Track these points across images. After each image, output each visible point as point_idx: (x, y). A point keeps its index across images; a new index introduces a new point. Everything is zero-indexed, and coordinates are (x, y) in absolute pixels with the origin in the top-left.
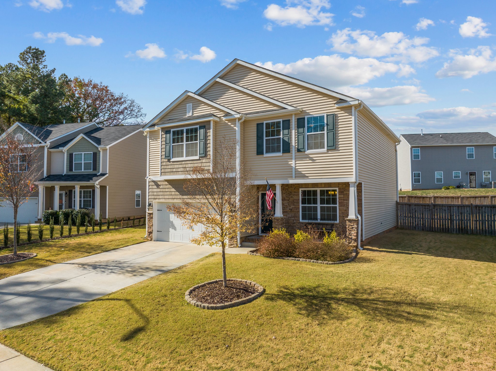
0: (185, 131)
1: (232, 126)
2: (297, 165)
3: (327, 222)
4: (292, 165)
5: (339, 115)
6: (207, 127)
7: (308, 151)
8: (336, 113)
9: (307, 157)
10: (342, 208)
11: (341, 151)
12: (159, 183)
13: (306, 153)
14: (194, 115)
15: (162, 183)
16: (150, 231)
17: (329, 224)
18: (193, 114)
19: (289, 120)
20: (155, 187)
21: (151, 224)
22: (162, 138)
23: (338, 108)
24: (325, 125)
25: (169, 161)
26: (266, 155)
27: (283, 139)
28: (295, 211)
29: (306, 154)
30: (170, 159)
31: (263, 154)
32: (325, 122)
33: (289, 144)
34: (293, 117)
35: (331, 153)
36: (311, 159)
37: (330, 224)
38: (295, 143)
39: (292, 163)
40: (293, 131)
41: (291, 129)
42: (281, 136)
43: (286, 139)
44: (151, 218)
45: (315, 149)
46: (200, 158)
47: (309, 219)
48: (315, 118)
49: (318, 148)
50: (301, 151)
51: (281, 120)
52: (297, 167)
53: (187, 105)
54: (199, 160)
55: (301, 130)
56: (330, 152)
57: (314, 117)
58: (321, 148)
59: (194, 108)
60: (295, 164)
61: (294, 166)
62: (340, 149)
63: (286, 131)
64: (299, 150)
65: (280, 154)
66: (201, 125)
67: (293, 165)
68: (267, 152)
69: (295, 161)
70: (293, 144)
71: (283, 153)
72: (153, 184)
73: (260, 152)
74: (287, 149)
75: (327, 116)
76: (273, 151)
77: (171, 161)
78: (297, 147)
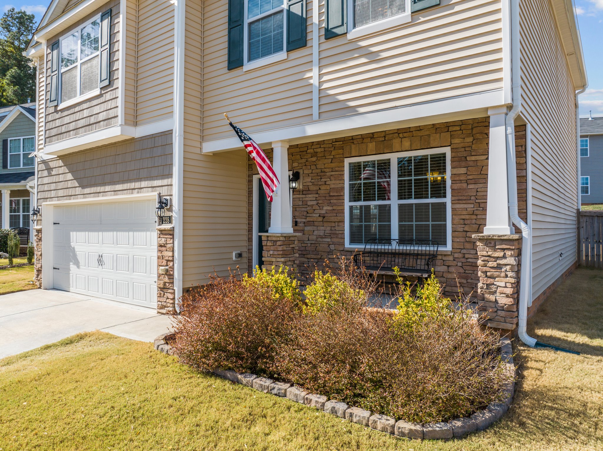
2: (324, 79)
3: (416, 248)
4: (311, 81)
10: (462, 206)
17: (422, 255)
26: (247, 66)
28: (332, 219)
31: (241, 66)
37: (426, 255)
39: (312, 75)
47: (367, 242)
52: (325, 86)
60: (320, 76)
61: (317, 84)
65: (282, 55)
67: (315, 81)
68: (251, 59)
71: (288, 50)
73: (234, 61)
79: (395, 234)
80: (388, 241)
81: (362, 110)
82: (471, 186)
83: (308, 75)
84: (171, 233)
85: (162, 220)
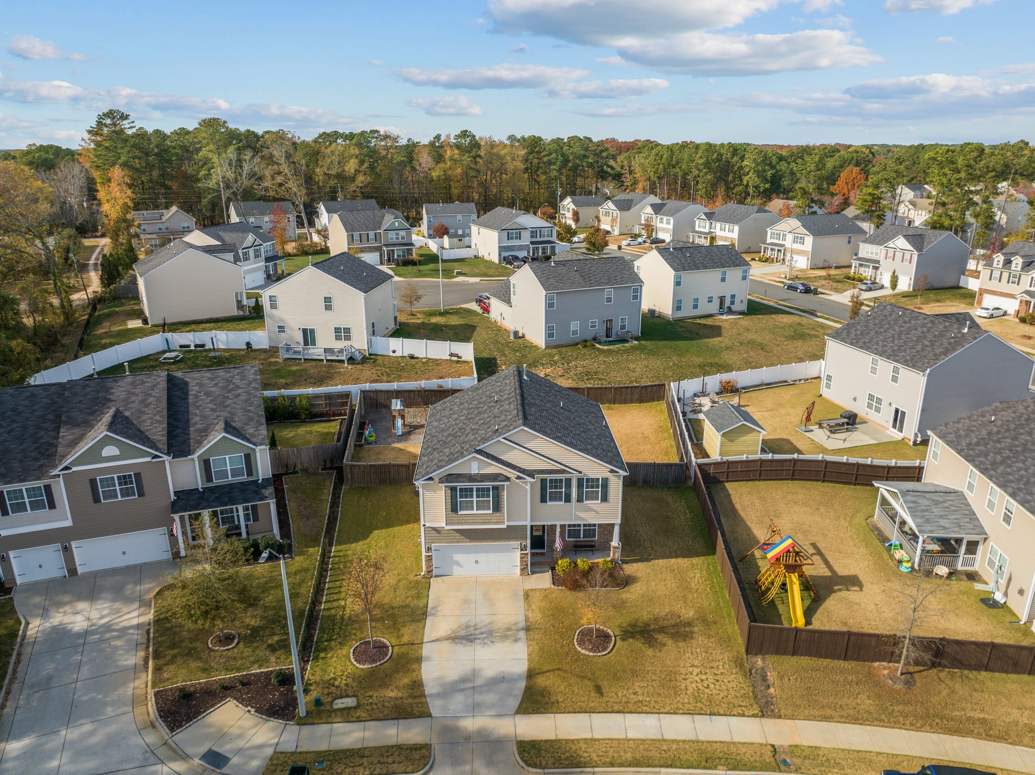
0: (475, 490)
1: (524, 485)
2: (576, 511)
3: (588, 539)
4: (572, 511)
5: (611, 479)
6: (500, 488)
7: (585, 502)
8: (609, 478)
9: (585, 505)
11: (611, 503)
12: (439, 529)
14: (481, 472)
15: (442, 529)
16: (429, 570)
18: (478, 472)
19: (571, 481)
20: (434, 532)
22: (445, 494)
24: (600, 484)
25: (456, 513)
26: (549, 503)
27: (565, 491)
32: (600, 482)
33: (570, 495)
34: (574, 478)
35: (604, 504)
36: (588, 507)
38: (575, 495)
39: (573, 509)
40: (574, 487)
41: (572, 485)
42: (563, 489)
43: (568, 492)
44: (430, 559)
47: (573, 538)
48: (593, 480)
49: (592, 500)
50: (580, 502)
51: (563, 478)
52: (576, 513)
53: (472, 463)
54: (493, 513)
55: (580, 487)
56: (602, 503)
57: (591, 478)
58: (595, 500)
59: (480, 467)
61: (574, 512)
62: (609, 501)
63: (568, 486)
64: (578, 501)
65: (563, 503)
66: (494, 486)
69: (575, 509)
70: (574, 497)
71: (565, 502)
72: (430, 529)
73: (543, 500)
74: (568, 499)
75: (602, 478)
76: (555, 500)
77: (459, 513)
78: (577, 498)
79: (582, 536)
81: (588, 520)
84: (527, 554)
85: (522, 550)
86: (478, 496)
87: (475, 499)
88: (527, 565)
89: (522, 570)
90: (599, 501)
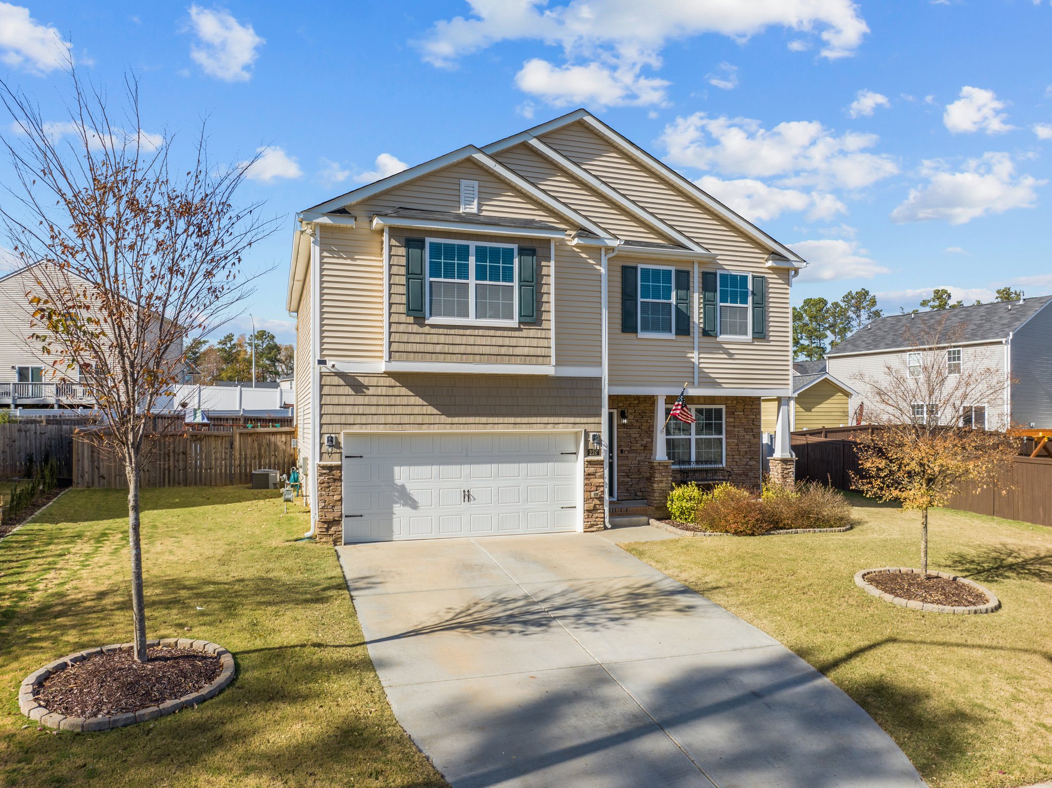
0: (472, 250)
1: (591, 261)
2: (701, 360)
3: (707, 466)
4: (693, 360)
5: (770, 281)
6: (539, 252)
7: (721, 337)
8: (766, 276)
9: (719, 348)
10: (731, 441)
11: (772, 343)
12: (365, 381)
13: (718, 339)
14: (484, 213)
15: (374, 381)
16: (330, 517)
18: (480, 210)
19: (688, 272)
20: (348, 390)
21: (336, 498)
22: (390, 256)
23: (769, 268)
24: (750, 293)
25: (420, 320)
26: (642, 335)
27: (676, 306)
29: (719, 343)
30: (424, 318)
31: (636, 332)
32: (750, 287)
33: (689, 317)
34: (696, 266)
35: (759, 346)
36: (726, 351)
38: (700, 318)
39: (694, 356)
40: (696, 295)
41: (691, 289)
42: (673, 300)
43: (682, 307)
44: (335, 480)
45: (731, 333)
46: (522, 327)
48: (734, 278)
49: (735, 333)
50: (710, 336)
51: (673, 269)
52: (701, 365)
53: (464, 183)
54: (519, 329)
55: (709, 295)
56: (756, 343)
57: (731, 275)
58: (741, 334)
59: (483, 198)
60: (699, 358)
61: (697, 363)
62: (771, 338)
63: (682, 293)
64: (705, 333)
65: (672, 336)
66: (523, 245)
67: (695, 360)
68: (645, 328)
69: (699, 353)
70: (696, 320)
71: (676, 334)
72: (337, 380)
73: (629, 327)
74: (684, 328)
75: (754, 277)
76: (656, 328)
77: (427, 322)
78: (702, 326)
79: (693, 458)
80: (689, 462)
81: (725, 386)
82: (736, 429)
83: (689, 355)
84: (601, 463)
85: (588, 452)
86: (480, 275)
87: (472, 281)
88: (601, 499)
89: (589, 512)
90: (749, 337)
